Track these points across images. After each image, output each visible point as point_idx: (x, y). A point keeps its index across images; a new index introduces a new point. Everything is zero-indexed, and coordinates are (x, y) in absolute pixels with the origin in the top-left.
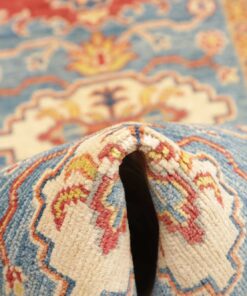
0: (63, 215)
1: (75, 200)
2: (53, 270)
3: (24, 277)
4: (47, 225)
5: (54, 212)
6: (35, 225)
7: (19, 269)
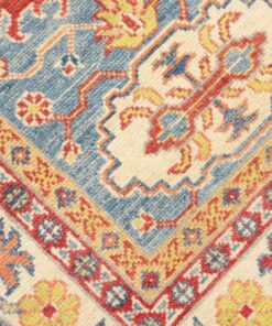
0: (129, 122)
1: (141, 115)
2: (108, 153)
3: (80, 151)
4: (114, 124)
5: (122, 118)
6: (103, 122)
7: (79, 146)
